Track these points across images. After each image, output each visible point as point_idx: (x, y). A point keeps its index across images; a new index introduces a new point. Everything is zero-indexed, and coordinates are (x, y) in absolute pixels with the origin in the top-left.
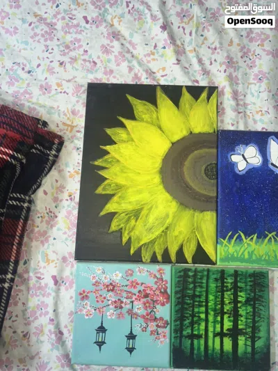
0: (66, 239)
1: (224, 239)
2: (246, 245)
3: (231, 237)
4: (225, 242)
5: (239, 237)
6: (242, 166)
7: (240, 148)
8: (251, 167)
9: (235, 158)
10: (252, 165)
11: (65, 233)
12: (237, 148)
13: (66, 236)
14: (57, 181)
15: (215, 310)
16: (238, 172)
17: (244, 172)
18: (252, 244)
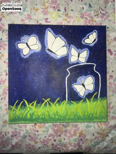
1: (13, 106)
4: (13, 108)
6: (26, 52)
7: (24, 38)
9: (21, 46)
12: (22, 38)
16: (23, 56)
17: (28, 56)
18: (33, 108)
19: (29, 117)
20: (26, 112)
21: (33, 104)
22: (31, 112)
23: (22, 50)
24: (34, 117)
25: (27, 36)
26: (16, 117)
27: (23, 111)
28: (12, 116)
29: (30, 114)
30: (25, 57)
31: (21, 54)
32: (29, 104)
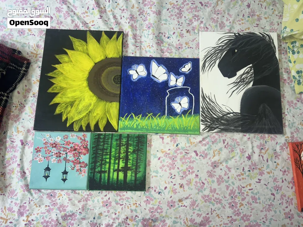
0: (30, 119)
1: (123, 118)
2: (135, 120)
3: (127, 116)
4: (123, 119)
5: (132, 116)
6: (135, 77)
7: (135, 67)
8: (140, 77)
9: (131, 72)
10: (141, 76)
11: (29, 116)
12: (133, 66)
13: (30, 117)
14: (26, 86)
15: (115, 157)
16: (133, 80)
17: (136, 80)
18: (139, 120)
19: (135, 127)
20: (133, 122)
21: (139, 117)
22: (137, 123)
23: (132, 75)
24: (139, 127)
25: (137, 65)
26: (124, 126)
27: (131, 122)
28: (122, 125)
29: (136, 124)
30: (134, 81)
31: (132, 78)
32: (135, 117)
